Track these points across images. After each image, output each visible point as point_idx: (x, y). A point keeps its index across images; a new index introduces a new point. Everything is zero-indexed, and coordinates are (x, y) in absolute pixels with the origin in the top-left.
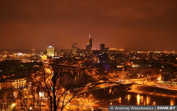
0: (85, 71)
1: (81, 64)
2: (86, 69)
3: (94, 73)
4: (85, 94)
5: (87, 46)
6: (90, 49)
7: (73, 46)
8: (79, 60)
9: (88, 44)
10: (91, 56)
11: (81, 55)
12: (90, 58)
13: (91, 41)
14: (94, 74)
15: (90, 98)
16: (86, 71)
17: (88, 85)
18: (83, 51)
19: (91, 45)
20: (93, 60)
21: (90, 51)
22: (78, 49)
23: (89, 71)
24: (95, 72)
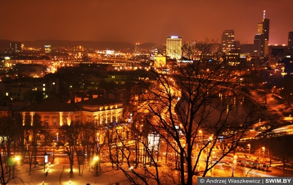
0: (250, 94)
1: (241, 77)
2: (253, 89)
3: (272, 99)
4: (249, 145)
5: (257, 37)
6: (263, 43)
7: (225, 38)
8: (238, 68)
9: (260, 31)
10: (265, 60)
11: (242, 56)
12: (262, 63)
13: (266, 24)
14: (271, 102)
15: (262, 155)
16: (253, 93)
17: (256, 125)
18: (247, 48)
19: (266, 35)
20: (269, 68)
21: (263, 49)
22: (235, 43)
23: (259, 93)
24: (273, 96)
